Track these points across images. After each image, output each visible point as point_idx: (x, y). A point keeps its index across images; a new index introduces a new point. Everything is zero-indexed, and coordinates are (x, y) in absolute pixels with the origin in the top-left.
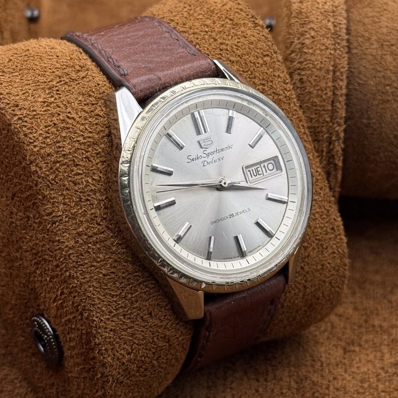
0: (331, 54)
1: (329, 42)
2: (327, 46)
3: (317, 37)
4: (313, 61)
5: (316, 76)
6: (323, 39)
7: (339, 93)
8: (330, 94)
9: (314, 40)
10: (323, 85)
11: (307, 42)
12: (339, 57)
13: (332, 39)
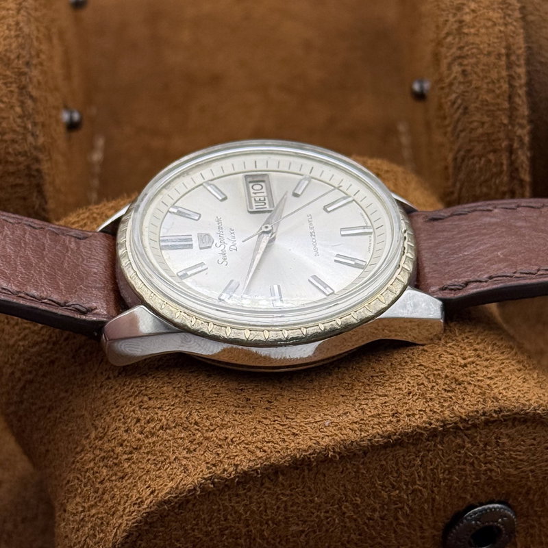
0: (500, 31)
1: (496, 15)
2: (493, 22)
3: (480, 10)
4: (478, 44)
5: (484, 65)
6: (488, 13)
7: (517, 84)
8: (506, 86)
9: (475, 15)
10: (494, 75)
11: (467, 18)
12: (512, 34)
13: (500, 11)
